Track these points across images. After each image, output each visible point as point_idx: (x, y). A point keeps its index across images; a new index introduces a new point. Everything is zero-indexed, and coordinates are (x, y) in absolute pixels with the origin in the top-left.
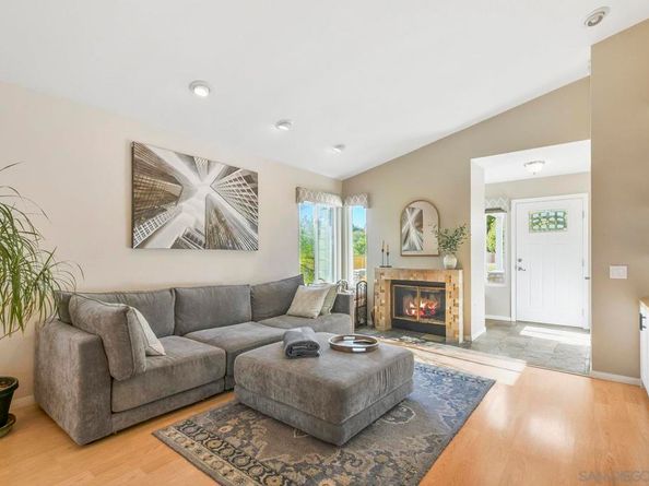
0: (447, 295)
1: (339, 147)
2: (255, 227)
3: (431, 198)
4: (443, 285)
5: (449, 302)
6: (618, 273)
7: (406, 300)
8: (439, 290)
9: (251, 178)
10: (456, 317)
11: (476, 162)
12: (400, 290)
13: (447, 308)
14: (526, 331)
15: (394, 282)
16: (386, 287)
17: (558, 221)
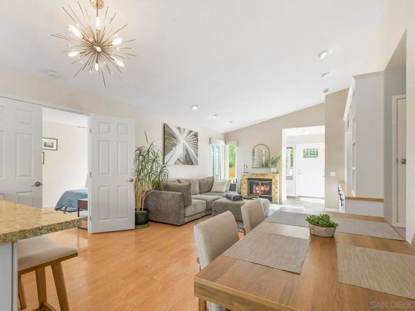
0: (273, 184)
1: (231, 122)
2: (197, 155)
3: (266, 144)
4: (271, 180)
5: (273, 187)
6: (333, 174)
7: (254, 186)
8: (269, 182)
9: (196, 135)
10: (276, 192)
11: (284, 130)
12: (252, 182)
13: (273, 189)
14: (302, 199)
15: (249, 179)
16: (246, 181)
17: (314, 154)
